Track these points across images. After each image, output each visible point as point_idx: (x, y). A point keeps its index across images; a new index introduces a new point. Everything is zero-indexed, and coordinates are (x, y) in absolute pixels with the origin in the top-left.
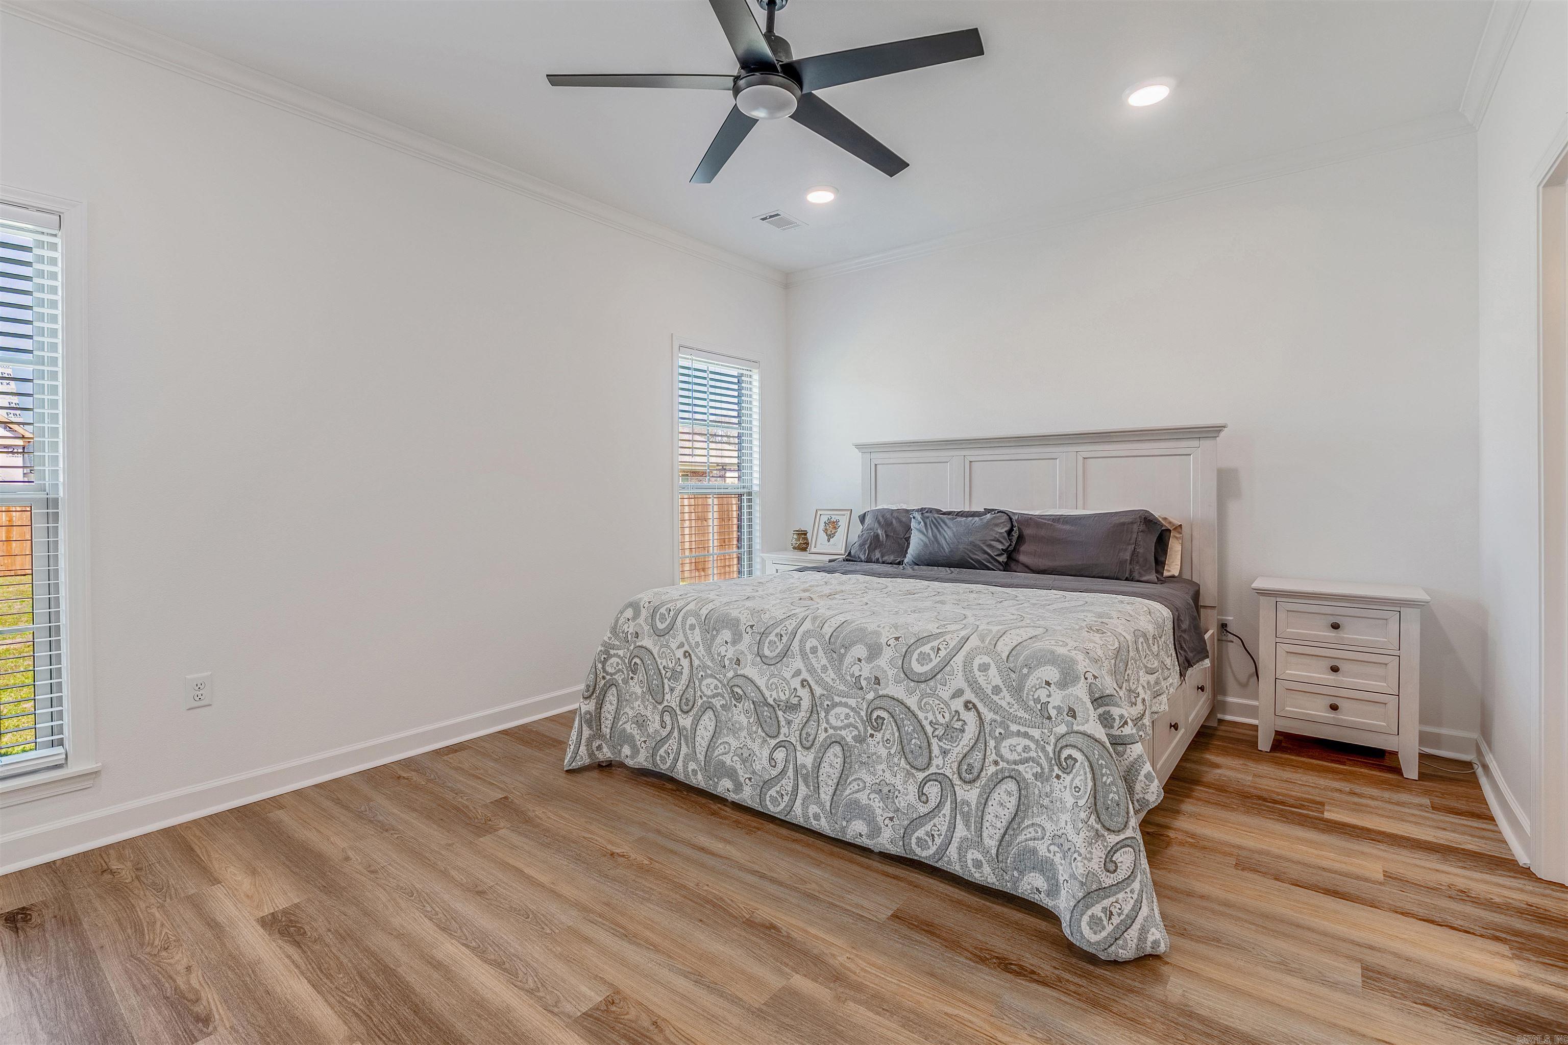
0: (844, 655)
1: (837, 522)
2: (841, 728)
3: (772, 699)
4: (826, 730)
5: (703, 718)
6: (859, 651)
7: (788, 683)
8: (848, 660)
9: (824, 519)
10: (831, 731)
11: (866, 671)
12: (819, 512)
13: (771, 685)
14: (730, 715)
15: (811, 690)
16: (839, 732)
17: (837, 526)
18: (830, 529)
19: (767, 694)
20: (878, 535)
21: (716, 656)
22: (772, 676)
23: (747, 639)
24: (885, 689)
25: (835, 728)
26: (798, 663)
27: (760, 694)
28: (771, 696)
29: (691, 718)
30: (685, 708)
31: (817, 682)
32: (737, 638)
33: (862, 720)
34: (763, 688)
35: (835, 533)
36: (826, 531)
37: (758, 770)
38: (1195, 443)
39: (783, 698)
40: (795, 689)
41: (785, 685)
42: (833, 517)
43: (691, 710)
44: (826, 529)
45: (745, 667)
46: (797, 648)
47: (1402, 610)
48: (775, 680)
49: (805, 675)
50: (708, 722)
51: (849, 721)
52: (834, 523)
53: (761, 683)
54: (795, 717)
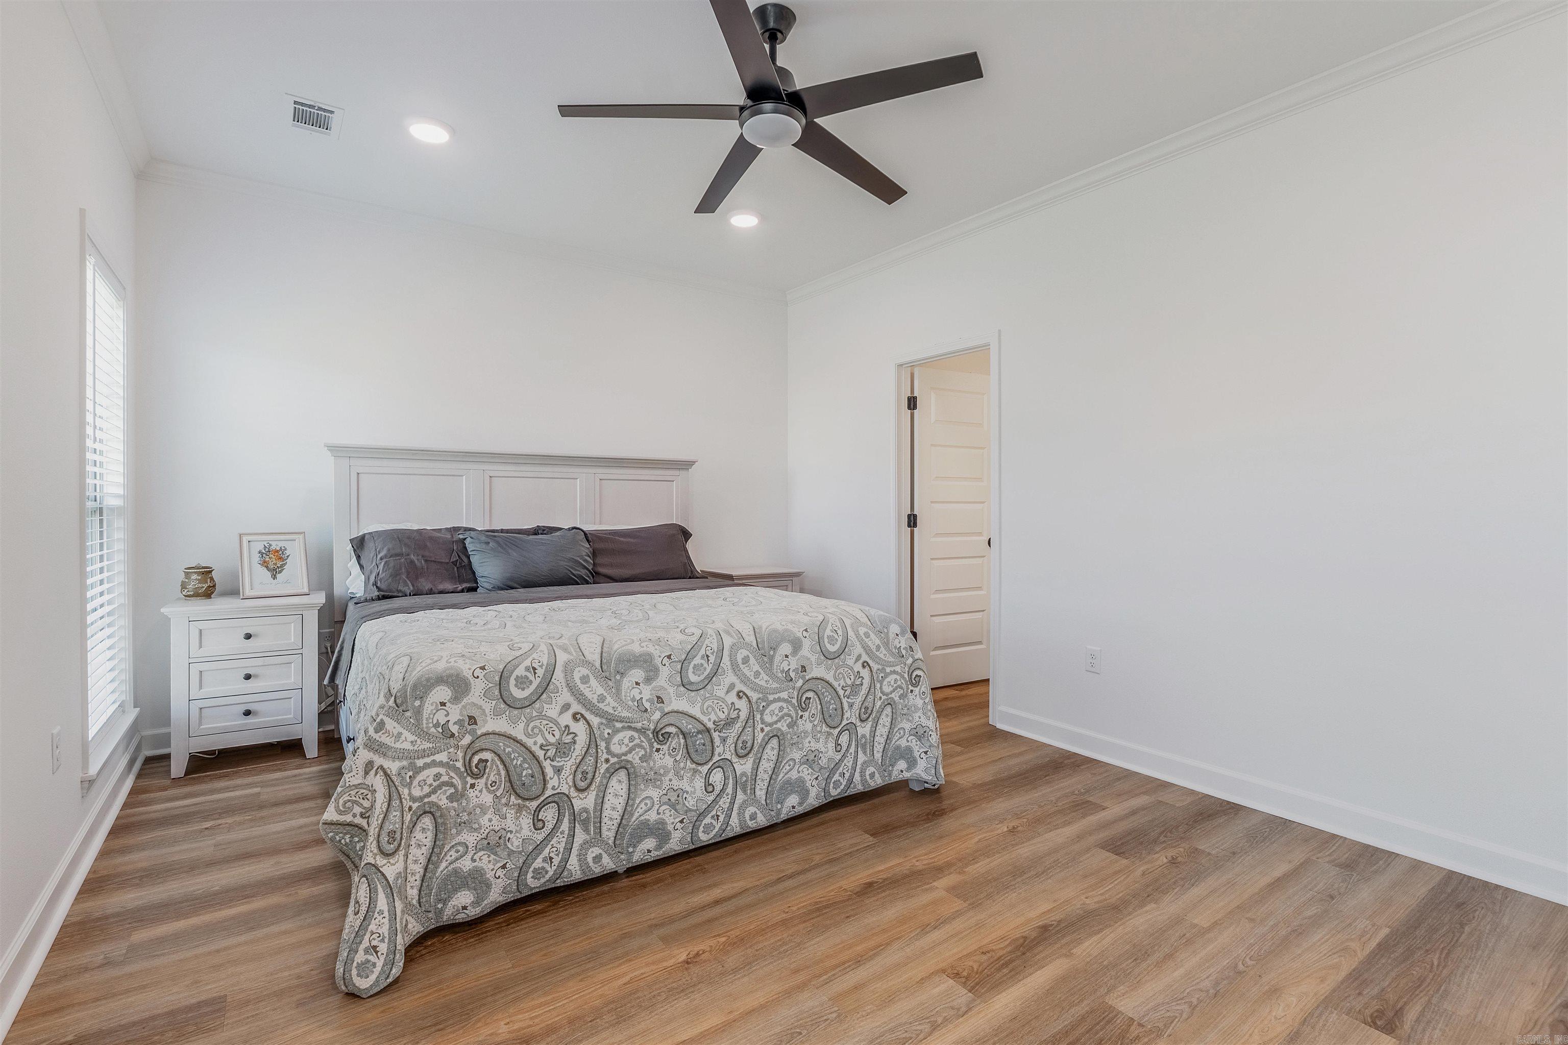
0: (773, 656)
1: (283, 550)
2: (776, 722)
3: (712, 722)
4: (762, 730)
5: (610, 785)
6: (786, 648)
7: (724, 701)
8: (777, 659)
9: (260, 547)
10: (767, 729)
11: (794, 663)
12: (245, 539)
13: (707, 709)
14: (652, 764)
15: (748, 698)
16: (775, 726)
17: (284, 557)
18: (272, 561)
19: (704, 719)
20: (412, 562)
21: (630, 703)
22: (705, 699)
23: (665, 672)
24: (810, 673)
25: (770, 725)
26: (730, 678)
27: (698, 723)
28: (710, 720)
29: (595, 793)
30: (583, 785)
31: (752, 689)
32: (652, 675)
33: (794, 707)
34: (699, 715)
35: (282, 566)
36: (265, 564)
37: (693, 805)
38: (677, 472)
39: (723, 716)
40: (733, 703)
41: (721, 704)
42: (274, 544)
43: (591, 784)
44: (265, 562)
45: (671, 702)
46: (728, 663)
47: (793, 579)
48: (709, 703)
49: (740, 686)
50: (618, 786)
51: (783, 712)
52: (277, 551)
53: (696, 711)
54: (731, 731)
